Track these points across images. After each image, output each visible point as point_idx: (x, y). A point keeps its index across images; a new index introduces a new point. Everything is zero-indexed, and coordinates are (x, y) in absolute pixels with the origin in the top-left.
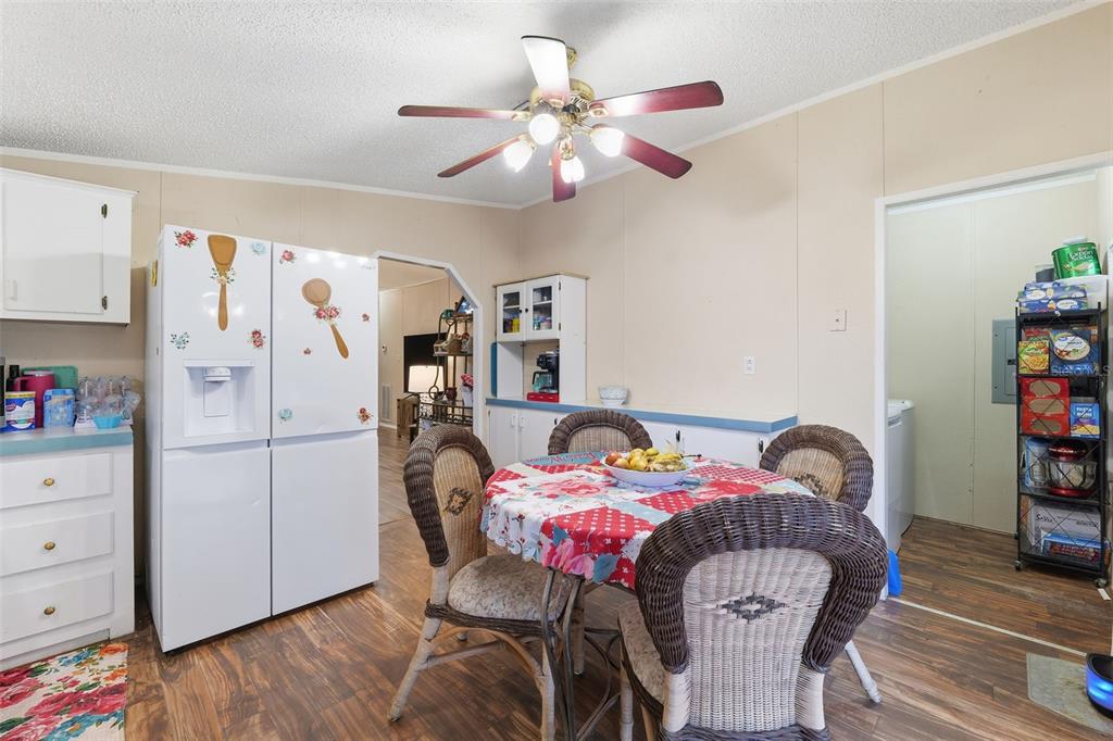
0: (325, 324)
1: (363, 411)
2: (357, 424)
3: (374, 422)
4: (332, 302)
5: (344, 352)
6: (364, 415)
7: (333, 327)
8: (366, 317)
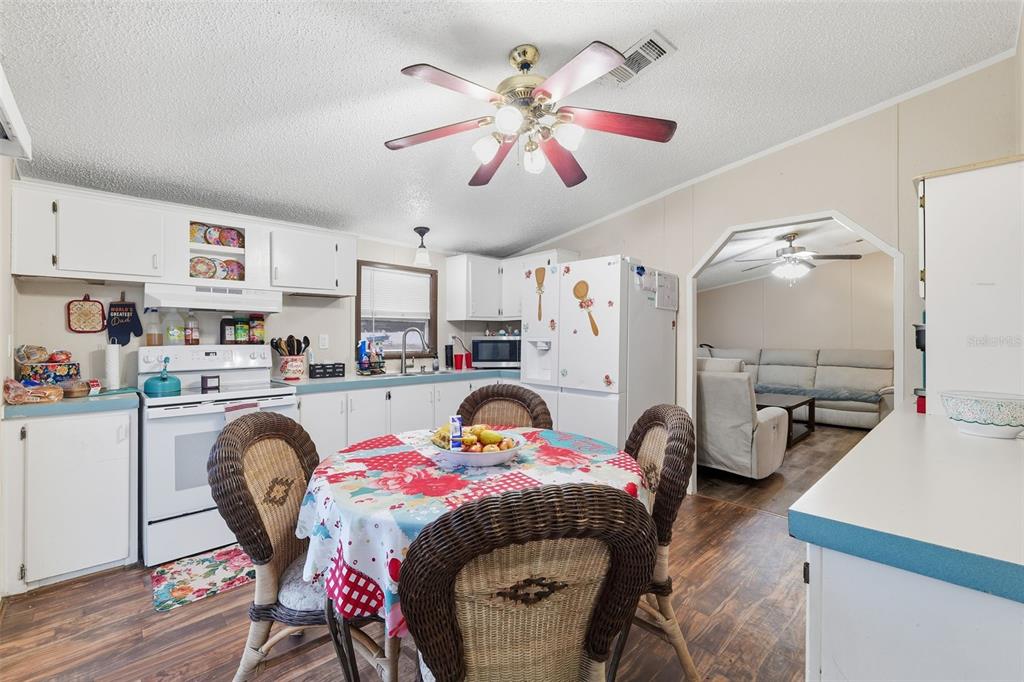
0: (585, 311)
1: (607, 377)
2: (603, 387)
3: (615, 388)
4: (590, 295)
5: (596, 332)
6: (608, 381)
7: (589, 313)
8: (610, 303)
